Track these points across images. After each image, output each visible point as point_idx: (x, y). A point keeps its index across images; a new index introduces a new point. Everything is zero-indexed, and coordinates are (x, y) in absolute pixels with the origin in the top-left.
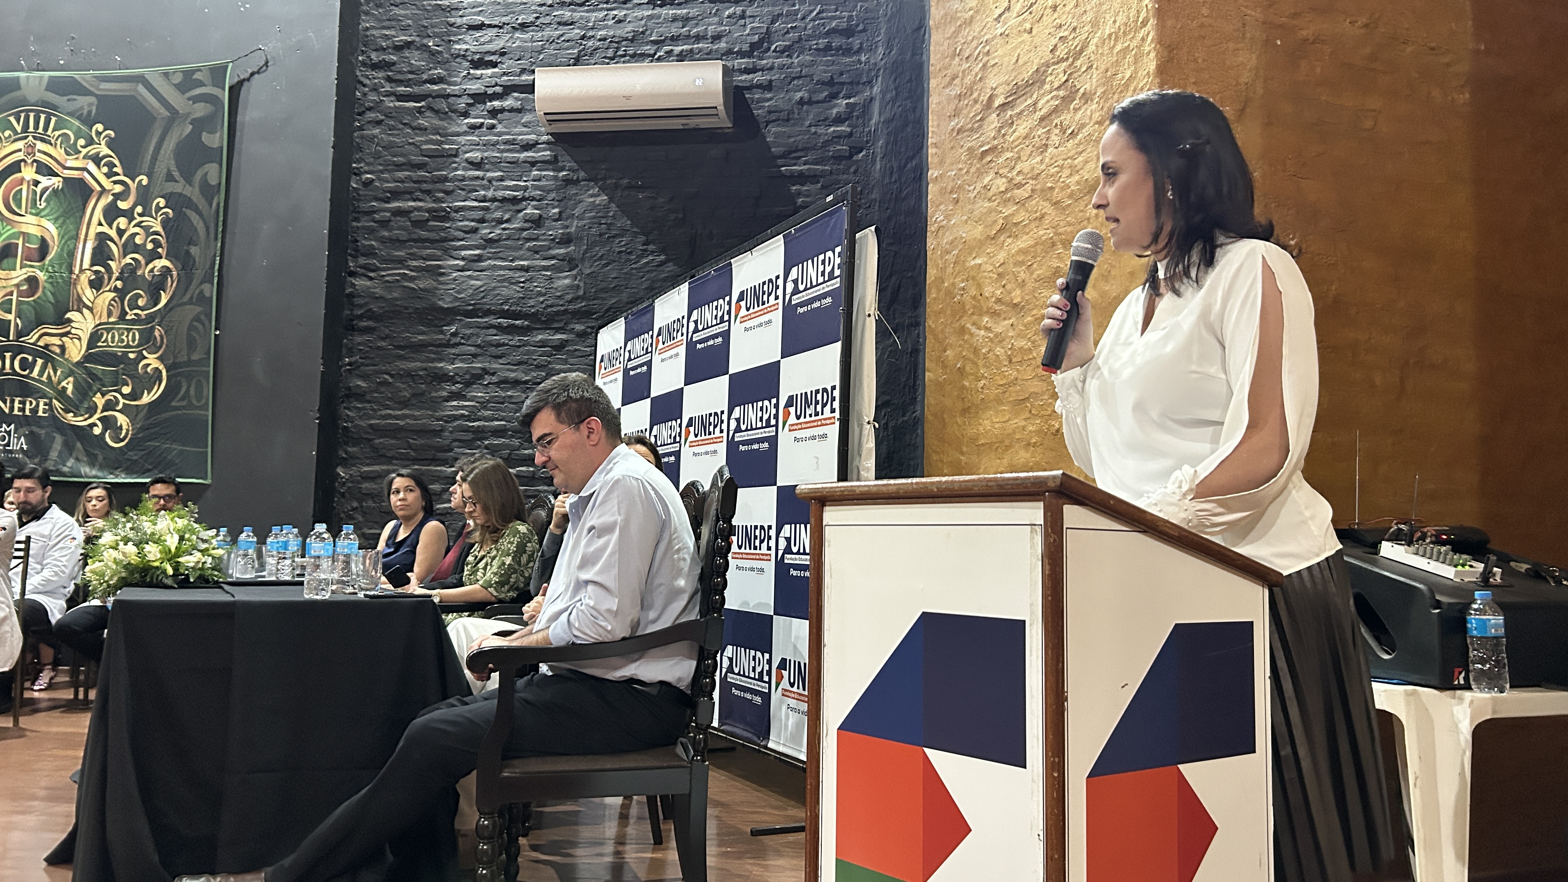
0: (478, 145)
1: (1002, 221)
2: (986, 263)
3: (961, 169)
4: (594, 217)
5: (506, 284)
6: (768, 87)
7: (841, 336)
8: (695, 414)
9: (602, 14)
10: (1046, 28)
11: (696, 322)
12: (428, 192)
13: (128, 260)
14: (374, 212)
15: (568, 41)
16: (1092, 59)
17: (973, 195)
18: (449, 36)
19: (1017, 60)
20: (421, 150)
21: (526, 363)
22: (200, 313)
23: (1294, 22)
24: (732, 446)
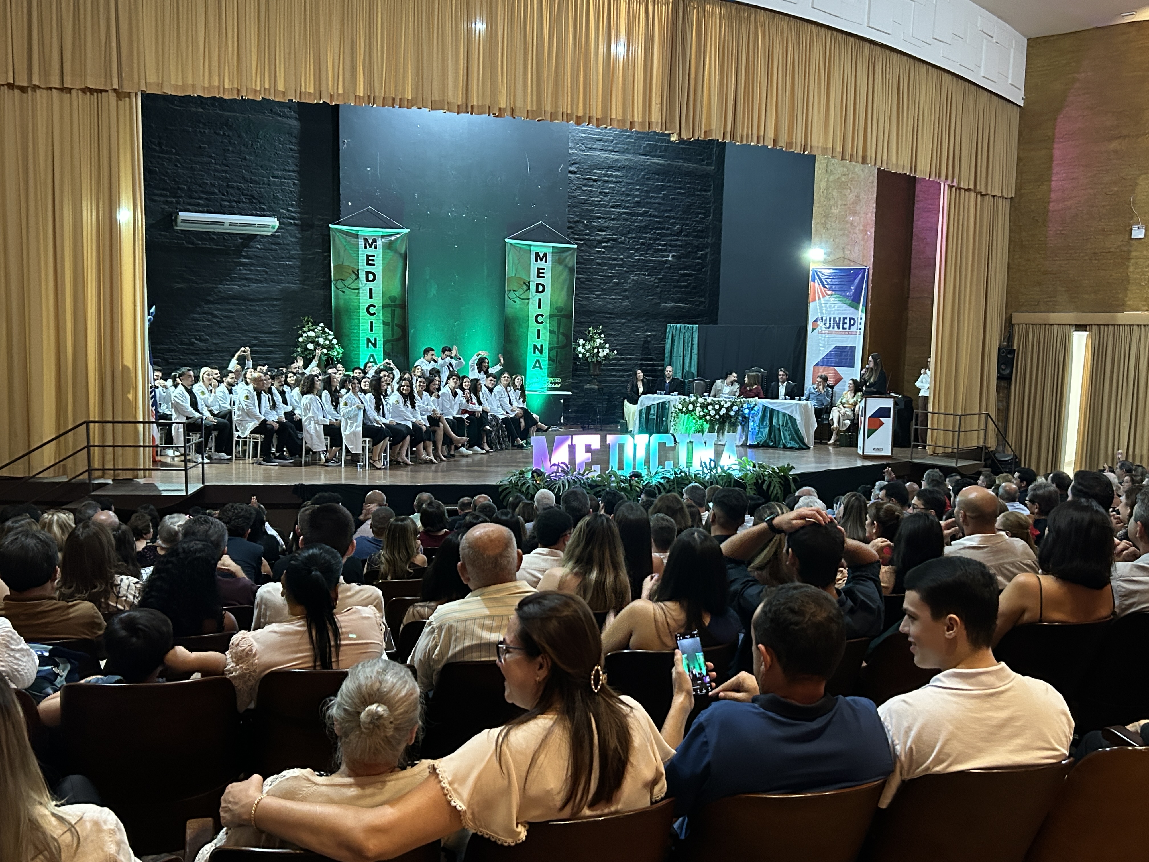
0: (600, 258)
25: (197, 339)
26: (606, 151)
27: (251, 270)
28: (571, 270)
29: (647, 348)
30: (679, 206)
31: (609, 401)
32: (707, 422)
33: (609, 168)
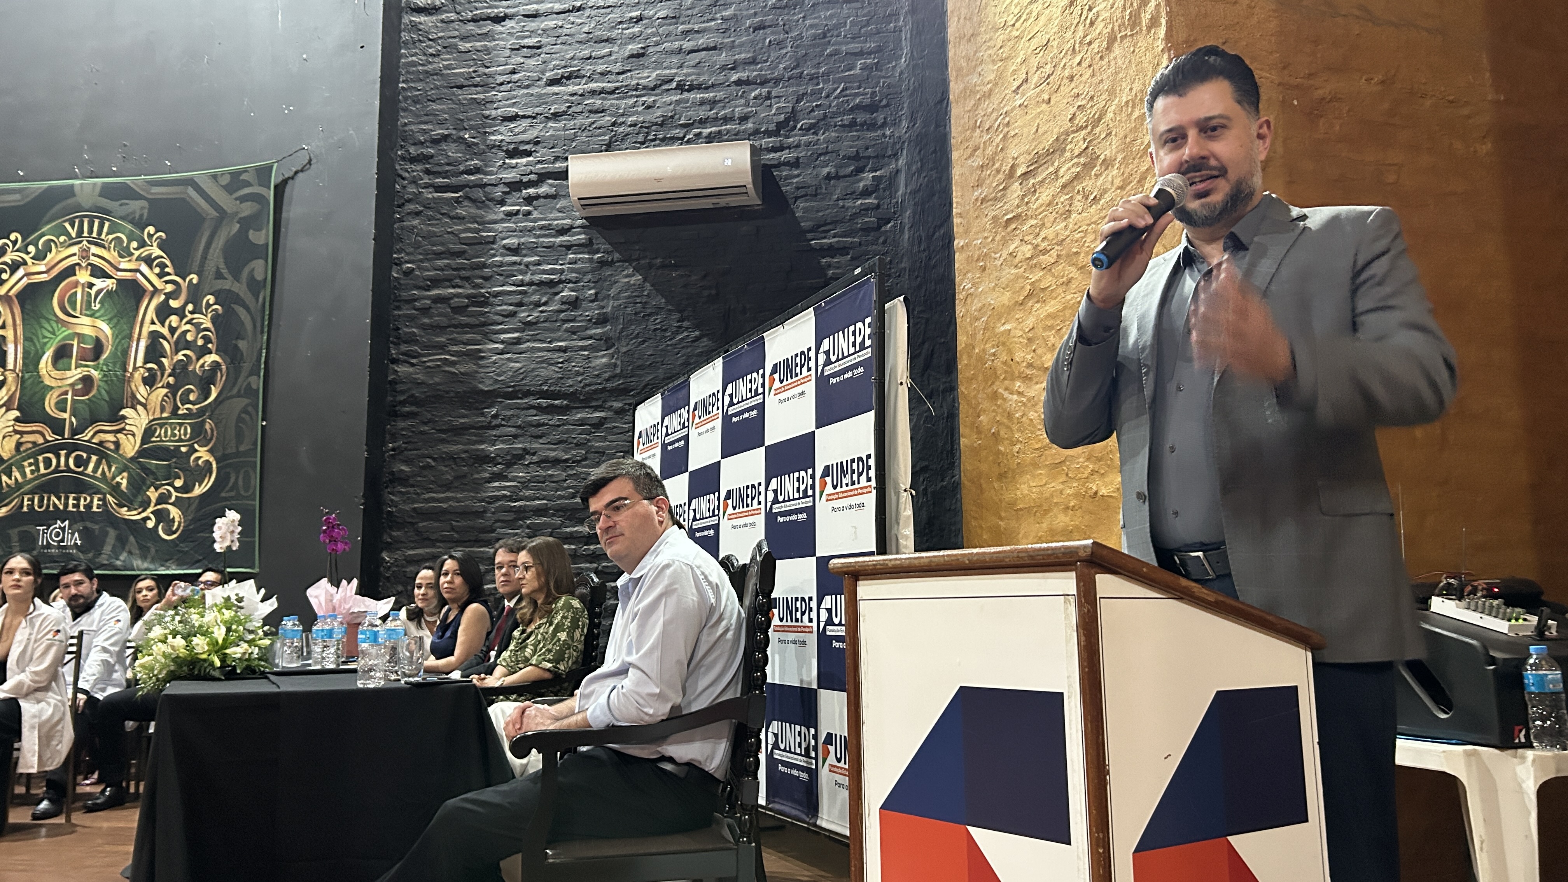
0: (515, 231)
1: (1029, 287)
2: (1015, 328)
3: (986, 238)
4: (629, 297)
5: (545, 365)
6: (796, 164)
7: (874, 405)
8: (733, 486)
9: (631, 101)
10: (1064, 98)
11: (731, 396)
12: (467, 279)
13: (180, 357)
14: (415, 300)
15: (600, 128)
16: (1111, 126)
17: (1000, 263)
18: (484, 128)
19: (1037, 130)
20: (459, 238)
21: (566, 442)
22: (247, 405)
23: (1311, 82)
24: (770, 517)
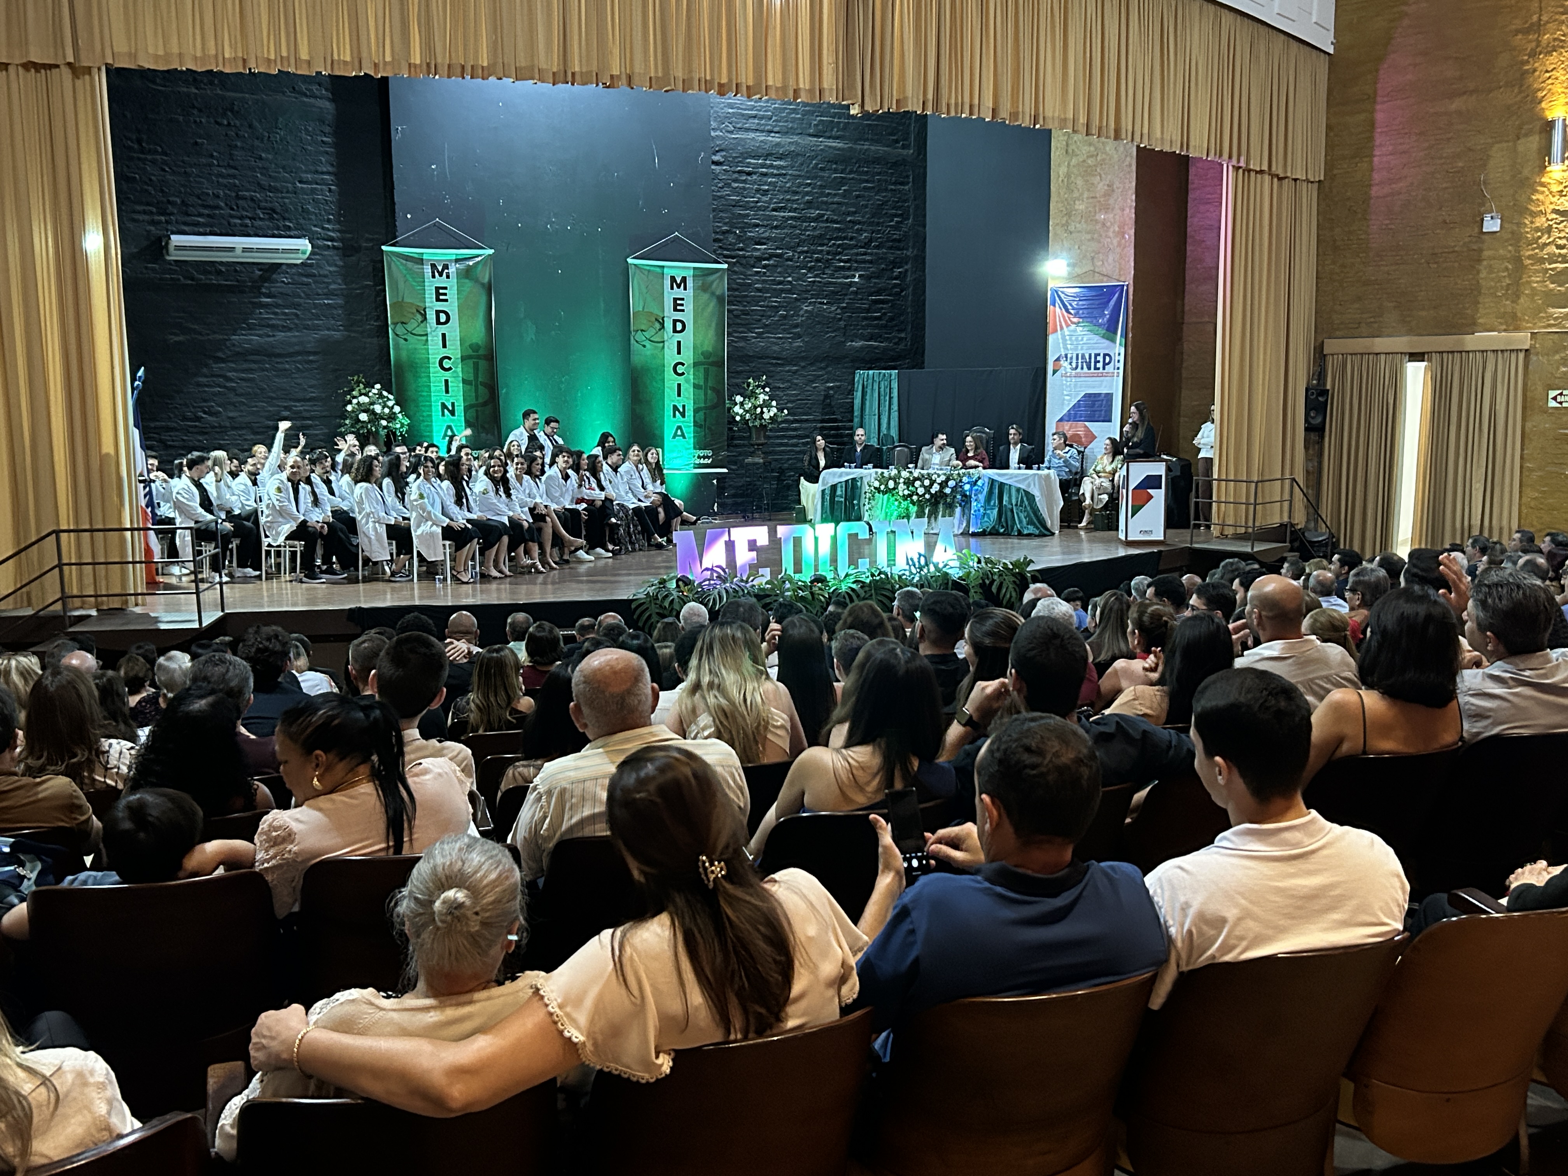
0: (759, 281)
25: (205, 413)
26: (763, 131)
27: (275, 314)
28: (720, 299)
29: (830, 405)
30: (866, 206)
31: (778, 479)
32: (913, 503)
33: (768, 155)
